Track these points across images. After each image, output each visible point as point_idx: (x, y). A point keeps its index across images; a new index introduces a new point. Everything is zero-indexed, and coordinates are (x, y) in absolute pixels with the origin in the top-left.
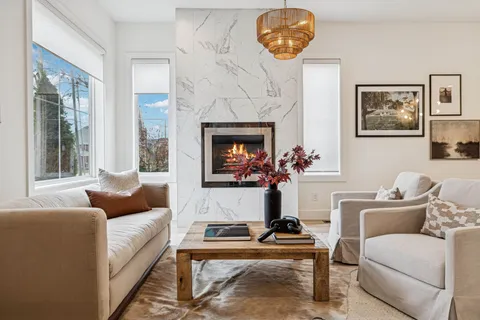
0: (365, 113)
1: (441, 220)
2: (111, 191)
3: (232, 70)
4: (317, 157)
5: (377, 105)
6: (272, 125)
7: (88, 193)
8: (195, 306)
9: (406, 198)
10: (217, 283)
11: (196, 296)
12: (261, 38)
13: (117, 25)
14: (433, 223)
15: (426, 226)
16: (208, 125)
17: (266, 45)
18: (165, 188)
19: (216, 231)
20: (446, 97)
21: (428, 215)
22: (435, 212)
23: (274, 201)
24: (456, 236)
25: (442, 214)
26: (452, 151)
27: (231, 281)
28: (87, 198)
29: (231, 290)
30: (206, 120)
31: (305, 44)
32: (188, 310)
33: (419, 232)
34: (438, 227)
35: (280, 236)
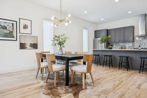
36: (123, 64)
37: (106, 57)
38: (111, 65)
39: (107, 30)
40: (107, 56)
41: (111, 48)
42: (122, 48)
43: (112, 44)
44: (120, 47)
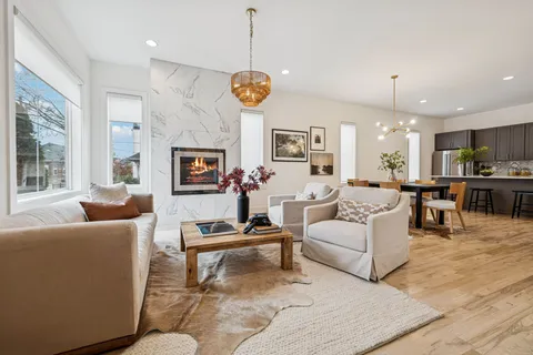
0: (277, 147)
1: (349, 211)
2: (105, 201)
3: (195, 111)
4: (274, 174)
5: (284, 142)
6: (223, 151)
7: (83, 204)
8: (204, 290)
9: (318, 198)
10: (211, 267)
11: (201, 280)
12: (234, 90)
13: (92, 62)
14: (344, 213)
15: (339, 214)
16: (176, 149)
17: (238, 95)
18: (151, 197)
19: (208, 228)
20: (318, 141)
21: (340, 208)
22: (345, 207)
23: (244, 204)
24: (375, 221)
25: (350, 207)
26: (320, 170)
27: (220, 265)
28: (82, 210)
29: (222, 271)
30: (175, 146)
31: (264, 97)
32: (201, 295)
33: (333, 218)
34: (347, 215)
35: (259, 228)
36: (523, 207)
37: (475, 192)
38: (489, 209)
39: (474, 133)
40: (478, 190)
41: (490, 174)
42: (518, 174)
43: (486, 165)
44: (511, 171)
